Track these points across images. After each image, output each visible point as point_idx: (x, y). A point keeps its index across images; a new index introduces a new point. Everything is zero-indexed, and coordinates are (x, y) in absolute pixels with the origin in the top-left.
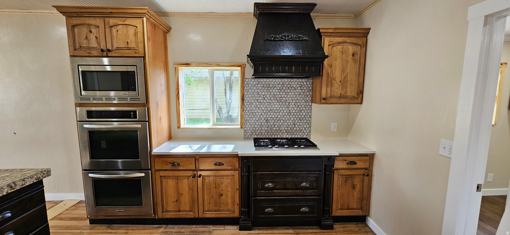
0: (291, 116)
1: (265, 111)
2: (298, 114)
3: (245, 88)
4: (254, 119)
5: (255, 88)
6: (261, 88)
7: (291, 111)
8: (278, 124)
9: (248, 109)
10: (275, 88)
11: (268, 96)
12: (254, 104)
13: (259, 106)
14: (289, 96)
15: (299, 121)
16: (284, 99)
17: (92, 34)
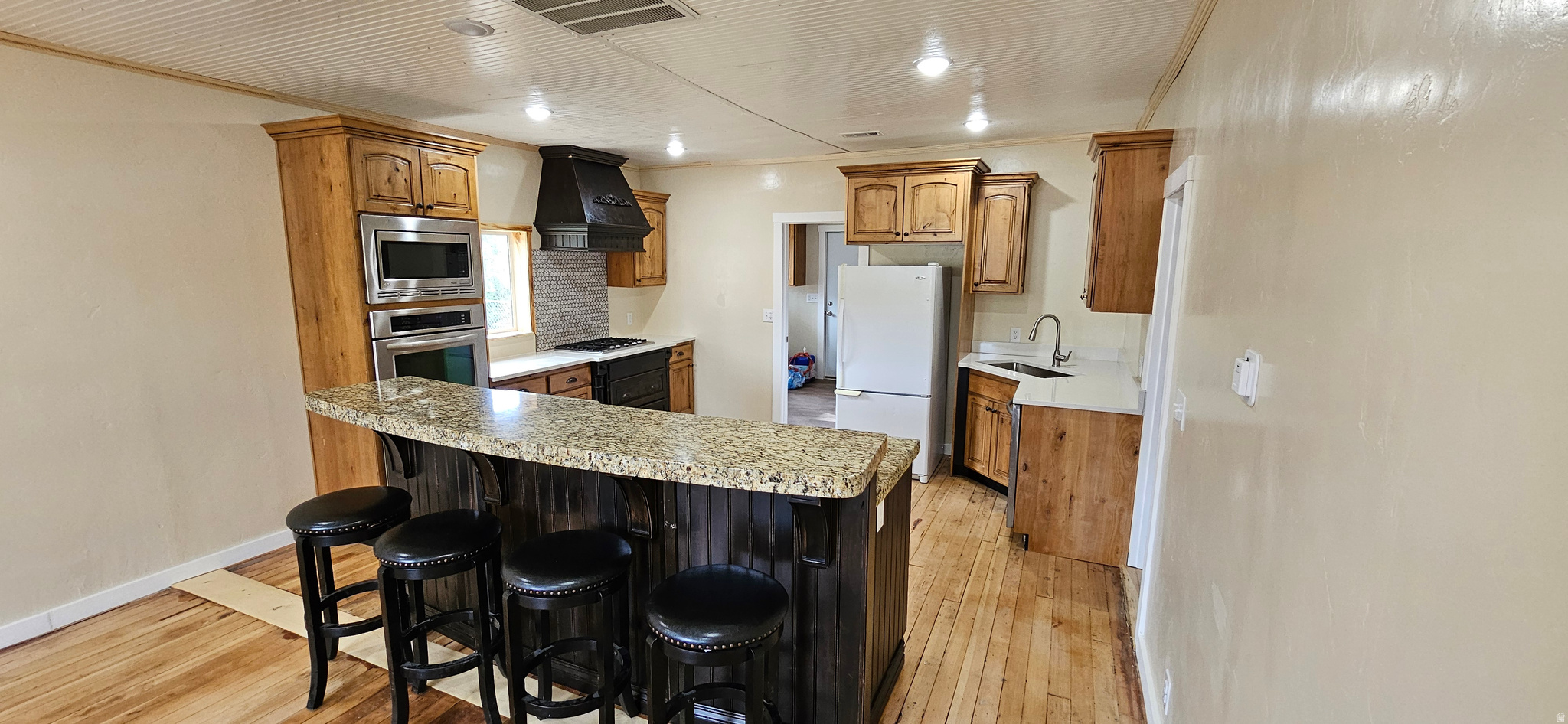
0: (588, 308)
1: (559, 303)
2: (595, 304)
3: (534, 267)
4: (547, 316)
5: (545, 266)
6: (552, 266)
7: (588, 300)
8: (574, 321)
9: (539, 300)
10: (568, 266)
11: (561, 278)
12: (546, 291)
13: (551, 295)
14: (584, 277)
15: (597, 315)
16: (579, 281)
17: (399, 174)
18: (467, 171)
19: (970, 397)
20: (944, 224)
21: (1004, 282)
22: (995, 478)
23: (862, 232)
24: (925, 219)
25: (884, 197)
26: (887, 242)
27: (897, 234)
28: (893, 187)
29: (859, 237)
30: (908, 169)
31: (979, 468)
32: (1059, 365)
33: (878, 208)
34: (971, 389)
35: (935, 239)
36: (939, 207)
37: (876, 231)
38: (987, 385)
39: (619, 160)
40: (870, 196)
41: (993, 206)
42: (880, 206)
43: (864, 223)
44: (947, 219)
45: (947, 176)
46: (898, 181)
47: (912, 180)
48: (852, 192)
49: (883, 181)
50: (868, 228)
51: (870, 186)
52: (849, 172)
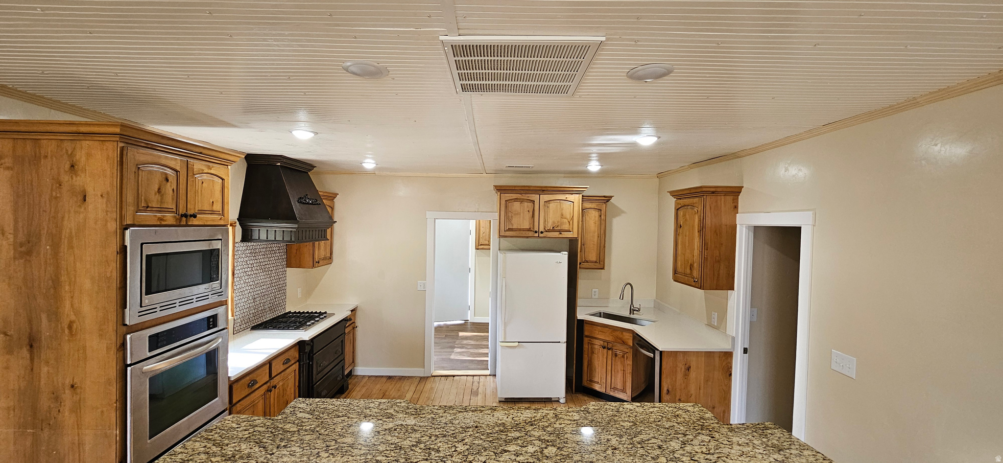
0: (273, 288)
1: (252, 287)
2: (278, 284)
3: (235, 258)
5: (244, 256)
6: (249, 255)
7: (273, 281)
9: (238, 287)
10: (260, 254)
11: (255, 265)
12: (243, 278)
14: (271, 262)
15: (279, 293)
16: (267, 266)
17: (168, 184)
18: (223, 179)
19: (586, 340)
20: (566, 227)
21: (596, 262)
22: (612, 394)
23: (510, 230)
24: (554, 222)
25: (526, 207)
26: (528, 237)
27: (536, 232)
28: (532, 201)
29: (508, 233)
30: (543, 190)
31: (597, 387)
32: (633, 314)
33: (522, 214)
34: (586, 333)
35: (560, 236)
36: (562, 215)
37: (520, 230)
38: (601, 331)
39: (310, 168)
40: (517, 205)
41: (588, 215)
42: (524, 213)
43: (512, 224)
44: (568, 223)
45: (567, 196)
46: (535, 197)
47: (545, 197)
48: (503, 202)
49: (525, 197)
50: (515, 227)
51: (516, 200)
52: (500, 189)
